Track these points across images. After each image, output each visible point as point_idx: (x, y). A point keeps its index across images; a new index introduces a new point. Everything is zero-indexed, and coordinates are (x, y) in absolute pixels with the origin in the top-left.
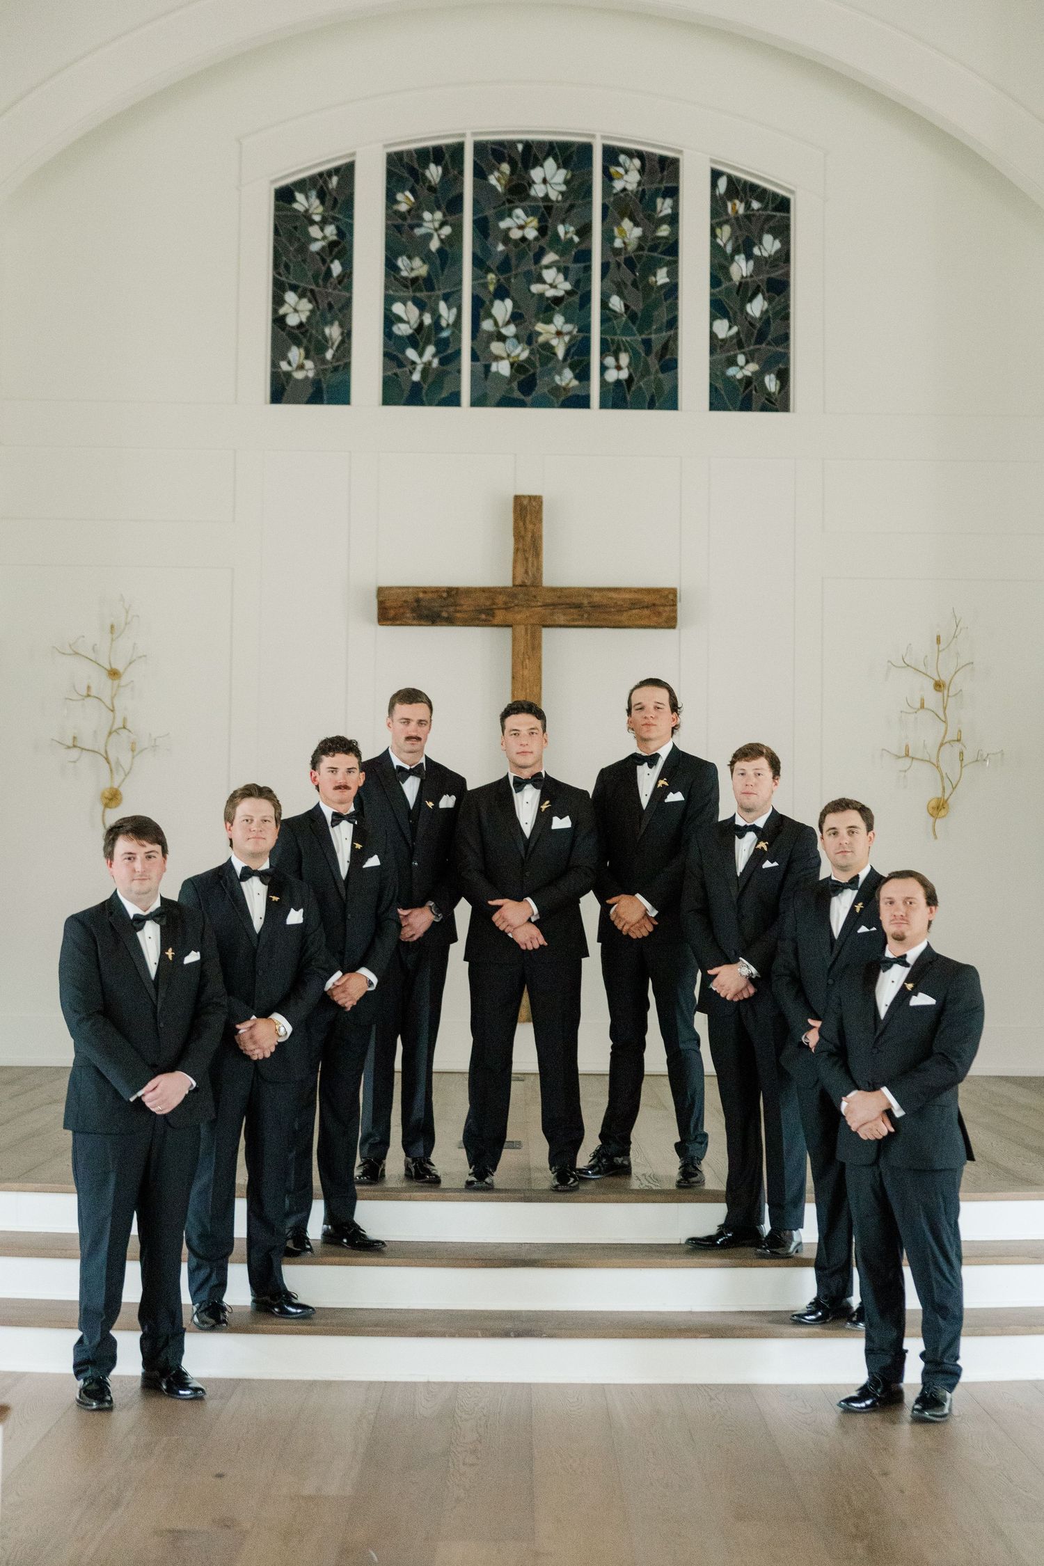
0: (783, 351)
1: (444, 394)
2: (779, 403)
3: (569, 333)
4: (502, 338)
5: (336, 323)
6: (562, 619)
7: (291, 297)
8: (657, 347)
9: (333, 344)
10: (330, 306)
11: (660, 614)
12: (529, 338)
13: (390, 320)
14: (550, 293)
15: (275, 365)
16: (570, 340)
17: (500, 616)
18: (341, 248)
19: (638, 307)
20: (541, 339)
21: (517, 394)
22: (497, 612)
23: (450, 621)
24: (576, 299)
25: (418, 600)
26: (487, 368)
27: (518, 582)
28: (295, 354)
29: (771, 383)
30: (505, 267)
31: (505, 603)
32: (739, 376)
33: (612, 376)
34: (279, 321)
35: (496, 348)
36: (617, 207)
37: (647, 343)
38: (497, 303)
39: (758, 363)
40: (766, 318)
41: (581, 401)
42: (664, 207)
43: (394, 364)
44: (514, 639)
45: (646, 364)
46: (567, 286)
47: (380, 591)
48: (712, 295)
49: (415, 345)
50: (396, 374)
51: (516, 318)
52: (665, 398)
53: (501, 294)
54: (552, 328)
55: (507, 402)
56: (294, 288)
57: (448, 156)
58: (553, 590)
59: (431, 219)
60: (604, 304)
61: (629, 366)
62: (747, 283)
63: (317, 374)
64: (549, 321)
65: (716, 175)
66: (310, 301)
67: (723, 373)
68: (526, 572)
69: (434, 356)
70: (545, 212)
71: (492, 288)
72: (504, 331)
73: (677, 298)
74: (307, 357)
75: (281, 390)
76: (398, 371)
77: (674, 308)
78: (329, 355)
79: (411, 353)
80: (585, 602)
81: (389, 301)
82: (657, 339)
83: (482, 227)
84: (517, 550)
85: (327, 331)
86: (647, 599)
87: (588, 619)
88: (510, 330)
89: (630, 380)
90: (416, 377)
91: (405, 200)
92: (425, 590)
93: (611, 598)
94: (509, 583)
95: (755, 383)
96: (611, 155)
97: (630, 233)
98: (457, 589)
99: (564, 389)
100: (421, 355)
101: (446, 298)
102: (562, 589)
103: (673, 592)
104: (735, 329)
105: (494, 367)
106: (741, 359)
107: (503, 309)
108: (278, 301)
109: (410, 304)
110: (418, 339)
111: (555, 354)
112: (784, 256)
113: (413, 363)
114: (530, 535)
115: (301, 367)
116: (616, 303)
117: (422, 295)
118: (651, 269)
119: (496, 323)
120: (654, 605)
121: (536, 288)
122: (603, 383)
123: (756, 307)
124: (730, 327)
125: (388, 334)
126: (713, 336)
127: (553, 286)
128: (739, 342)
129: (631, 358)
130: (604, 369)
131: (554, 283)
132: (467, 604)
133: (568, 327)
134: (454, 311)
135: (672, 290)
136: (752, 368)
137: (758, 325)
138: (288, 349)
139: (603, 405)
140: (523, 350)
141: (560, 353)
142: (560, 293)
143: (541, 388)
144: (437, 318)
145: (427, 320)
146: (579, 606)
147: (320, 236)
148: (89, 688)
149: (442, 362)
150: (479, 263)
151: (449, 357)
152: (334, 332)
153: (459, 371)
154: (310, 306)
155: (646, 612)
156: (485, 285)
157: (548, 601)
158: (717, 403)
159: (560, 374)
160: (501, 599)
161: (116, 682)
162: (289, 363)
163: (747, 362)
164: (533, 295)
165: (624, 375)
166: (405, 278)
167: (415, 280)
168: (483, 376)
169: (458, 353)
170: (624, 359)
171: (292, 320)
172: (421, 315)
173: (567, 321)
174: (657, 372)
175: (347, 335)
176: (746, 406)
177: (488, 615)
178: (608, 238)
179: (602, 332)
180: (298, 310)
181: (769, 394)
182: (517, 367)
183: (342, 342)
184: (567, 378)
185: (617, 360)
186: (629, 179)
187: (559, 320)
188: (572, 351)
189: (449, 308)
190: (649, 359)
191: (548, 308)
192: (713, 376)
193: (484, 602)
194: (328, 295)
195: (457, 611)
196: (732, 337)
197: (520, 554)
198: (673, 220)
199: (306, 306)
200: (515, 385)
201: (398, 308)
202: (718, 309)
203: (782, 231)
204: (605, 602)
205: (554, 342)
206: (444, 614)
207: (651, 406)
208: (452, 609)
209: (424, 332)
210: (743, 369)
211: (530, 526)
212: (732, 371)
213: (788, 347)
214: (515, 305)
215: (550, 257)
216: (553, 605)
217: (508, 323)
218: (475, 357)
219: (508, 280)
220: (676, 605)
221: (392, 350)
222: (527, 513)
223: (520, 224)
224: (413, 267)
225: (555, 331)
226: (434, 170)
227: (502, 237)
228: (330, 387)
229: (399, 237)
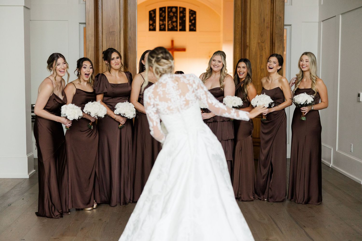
0: (195, 26)
1: (165, 30)
2: (195, 30)
8: (184, 25)
9: (154, 26)
10: (154, 22)
11: (184, 50)
12: (172, 25)
13: (160, 23)
15: (149, 28)
18: (155, 16)
19: (182, 22)
29: (194, 29)
34: (150, 24)
35: (169, 26)
36: (180, 12)
38: (169, 22)
41: (177, 31)
42: (185, 12)
46: (176, 20)
48: (189, 20)
52: (184, 30)
55: (170, 31)
56: (151, 20)
57: (165, 8)
58: (175, 48)
59: (163, 14)
62: (192, 19)
65: (190, 9)
69: (164, 26)
70: (174, 13)
71: (169, 20)
73: (186, 21)
75: (150, 30)
76: (161, 28)
79: (162, 26)
84: (172, 45)
89: (181, 29)
91: (161, 12)
94: (171, 47)
96: (180, 8)
97: (182, 15)
99: (176, 29)
101: (165, 21)
103: (185, 48)
104: (191, 24)
108: (149, 21)
111: (175, 26)
112: (195, 17)
116: (180, 21)
118: (183, 18)
122: (179, 29)
123: (193, 22)
126: (189, 24)
131: (174, 19)
139: (179, 31)
143: (173, 29)
147: (153, 15)
150: (168, 18)
152: (154, 24)
153: (166, 28)
158: (190, 30)
167: (162, 20)
168: (168, 28)
170: (181, 27)
174: (184, 28)
175: (156, 25)
178: (179, 15)
179: (179, 24)
180: (151, 22)
182: (171, 27)
186: (181, 10)
191: (174, 22)
192: (189, 28)
200: (171, 29)
202: (190, 22)
203: (195, 15)
209: (163, 24)
210: (192, 27)
215: (174, 17)
217: (171, 23)
218: (167, 26)
219: (171, 19)
221: (160, 26)
222: (172, 41)
223: (171, 14)
224: (162, 18)
225: (175, 24)
226: (163, 9)
227: (170, 15)
228: (154, 29)
229: (161, 15)
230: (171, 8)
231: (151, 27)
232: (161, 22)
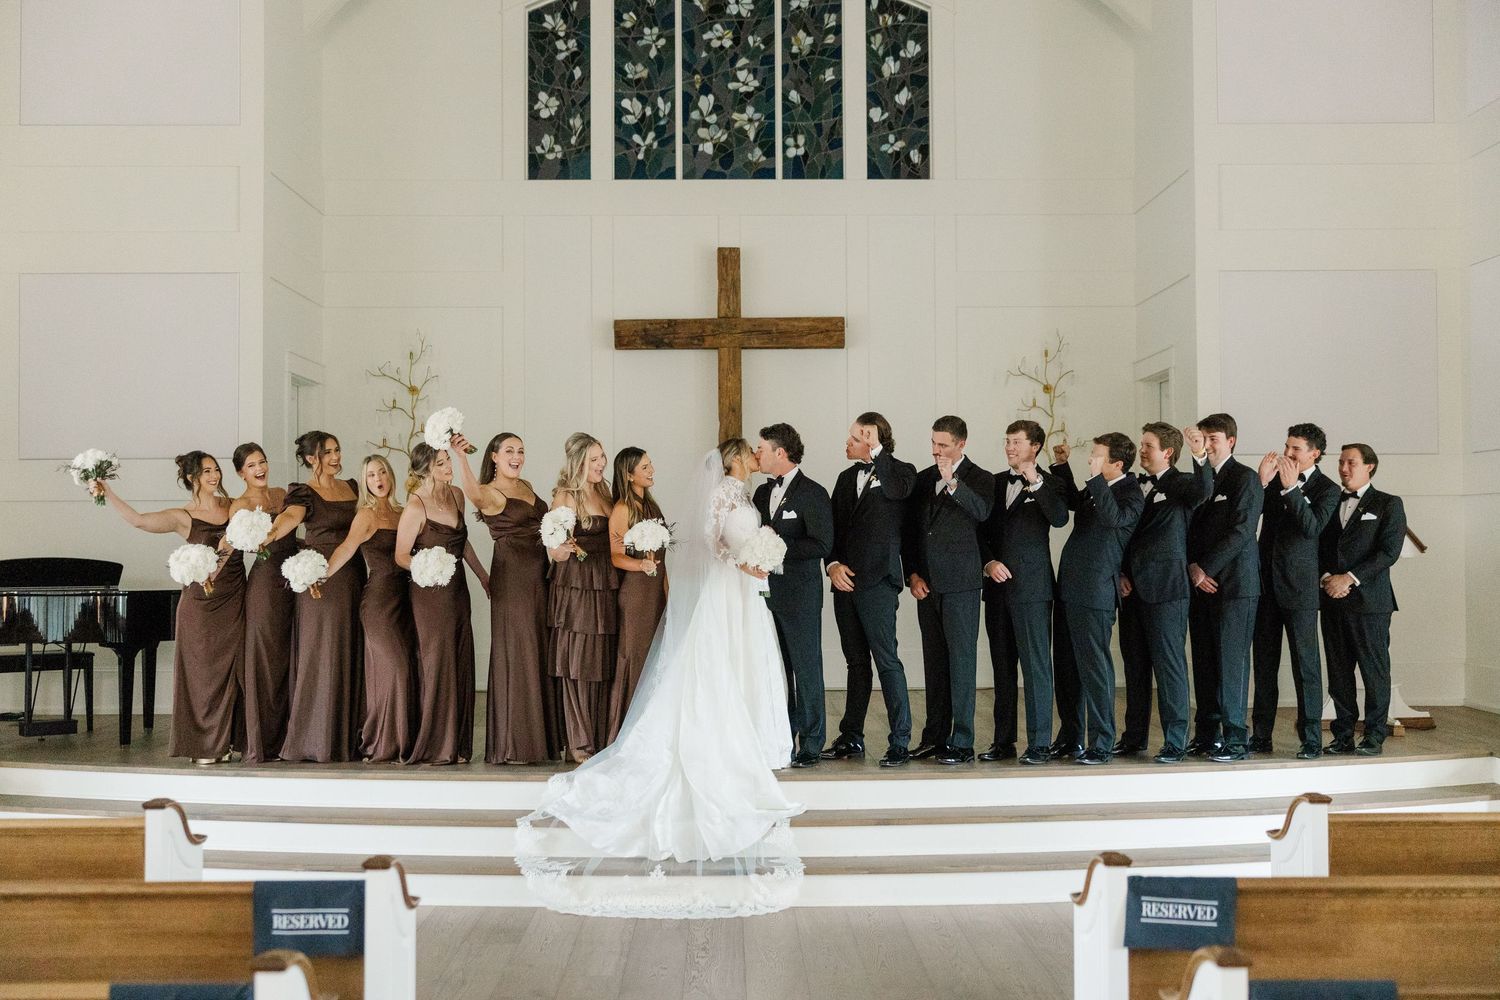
0: (924, 131)
1: (663, 170)
2: (920, 172)
3: (758, 120)
4: (706, 125)
5: (579, 115)
6: (756, 342)
7: (543, 96)
8: (826, 130)
9: (576, 132)
10: (573, 101)
11: (831, 338)
12: (728, 125)
13: (620, 112)
14: (743, 89)
15: (531, 149)
16: (759, 126)
17: (709, 341)
18: (581, 56)
19: (811, 100)
20: (737, 125)
21: (718, 168)
22: (706, 338)
23: (671, 346)
24: (763, 93)
25: (645, 330)
26: (696, 148)
27: (722, 314)
28: (547, 140)
29: (915, 156)
30: (707, 69)
31: (712, 331)
32: (890, 151)
33: (792, 153)
34: (534, 116)
35: (702, 132)
36: (794, 21)
37: (819, 127)
38: (702, 98)
39: (904, 141)
40: (910, 107)
41: (769, 174)
42: (830, 20)
43: (622, 147)
44: (720, 360)
45: (818, 144)
46: (756, 83)
47: (617, 323)
48: (868, 88)
49: (639, 132)
50: (625, 154)
51: (717, 109)
52: (832, 169)
53: (706, 90)
54: (745, 117)
55: (709, 175)
56: (544, 89)
58: (749, 320)
59: (650, 33)
60: (785, 97)
61: (805, 144)
62: (895, 79)
63: (564, 155)
64: (743, 111)
66: (557, 99)
67: (878, 150)
68: (728, 307)
69: (654, 140)
70: (738, 26)
71: (698, 86)
72: (707, 119)
73: (841, 91)
74: (556, 143)
75: (537, 168)
76: (627, 152)
77: (839, 99)
78: (573, 140)
79: (636, 138)
80: (774, 329)
81: (618, 98)
82: (827, 124)
83: (689, 38)
84: (721, 290)
85: (571, 122)
86: (823, 326)
87: (777, 342)
88: (713, 119)
89: (806, 155)
90: (641, 156)
91: (630, 19)
92: (651, 322)
93: (794, 326)
94: (714, 315)
95: (902, 157)
97: (803, 41)
98: (675, 320)
99: (755, 164)
100: (644, 139)
101: (663, 94)
102: (756, 319)
103: (842, 320)
104: (886, 115)
105: (700, 149)
106: (892, 138)
107: (706, 102)
108: (533, 98)
109: (635, 99)
110: (641, 127)
111: (748, 137)
112: (923, 58)
113: (638, 145)
114: (730, 278)
115: (551, 150)
116: (794, 96)
117: (645, 92)
118: (821, 69)
119: (701, 113)
120: (828, 331)
121: (732, 86)
122: (785, 158)
123: (903, 97)
124: (882, 114)
125: (618, 122)
126: (869, 120)
127: (745, 84)
128: (888, 125)
129: (806, 138)
130: (785, 147)
131: (746, 81)
132: (682, 332)
133: (757, 116)
134: (669, 104)
135: (837, 86)
136: (900, 144)
137: (904, 112)
138: (542, 137)
139: (785, 176)
140: (723, 134)
141: (752, 136)
142: (752, 89)
143: (737, 164)
144: (656, 109)
145: (649, 111)
146: (769, 332)
147: (565, 48)
148: (394, 401)
149: (659, 144)
150: (689, 66)
151: (666, 140)
152: (576, 122)
153: (674, 151)
154: (557, 103)
155: (821, 336)
156: (692, 84)
157: (746, 329)
158: (874, 172)
159: (752, 152)
160: (710, 328)
161: (415, 397)
162: (543, 148)
163: (896, 141)
164: (730, 90)
165: (801, 151)
166: (631, 80)
167: (639, 80)
168: (692, 154)
169: (673, 137)
170: (801, 140)
171: (544, 114)
172: (643, 108)
173: (756, 112)
174: (826, 150)
175: (587, 125)
176: (896, 175)
177: (699, 340)
178: (787, 44)
179: (783, 119)
180: (548, 105)
181: (914, 165)
182: (718, 147)
183: (583, 130)
184: (757, 155)
185: (796, 140)
187: (750, 110)
188: (761, 134)
189: (665, 103)
190: (820, 139)
191: (742, 101)
192: (870, 152)
193: (697, 331)
194: (570, 94)
195: (675, 338)
196: (884, 121)
197: (723, 293)
198: (837, 30)
199: (554, 103)
200: (717, 161)
201: (626, 103)
202: (874, 99)
203: (922, 38)
204: (790, 329)
205: (747, 127)
206: (666, 341)
207: (823, 176)
208: (672, 336)
209: (646, 121)
210: (894, 146)
211: (731, 272)
212: (884, 148)
213: (927, 128)
214: (716, 99)
215: (743, 61)
216: (749, 331)
217: (711, 113)
218: (685, 140)
219: (710, 79)
220: (843, 330)
221: (622, 136)
222: (728, 261)
223: (719, 36)
224: (637, 71)
225: (747, 119)
227: (705, 46)
228: (575, 165)
229: (626, 47)
231: (548, 146)
232: (631, 106)
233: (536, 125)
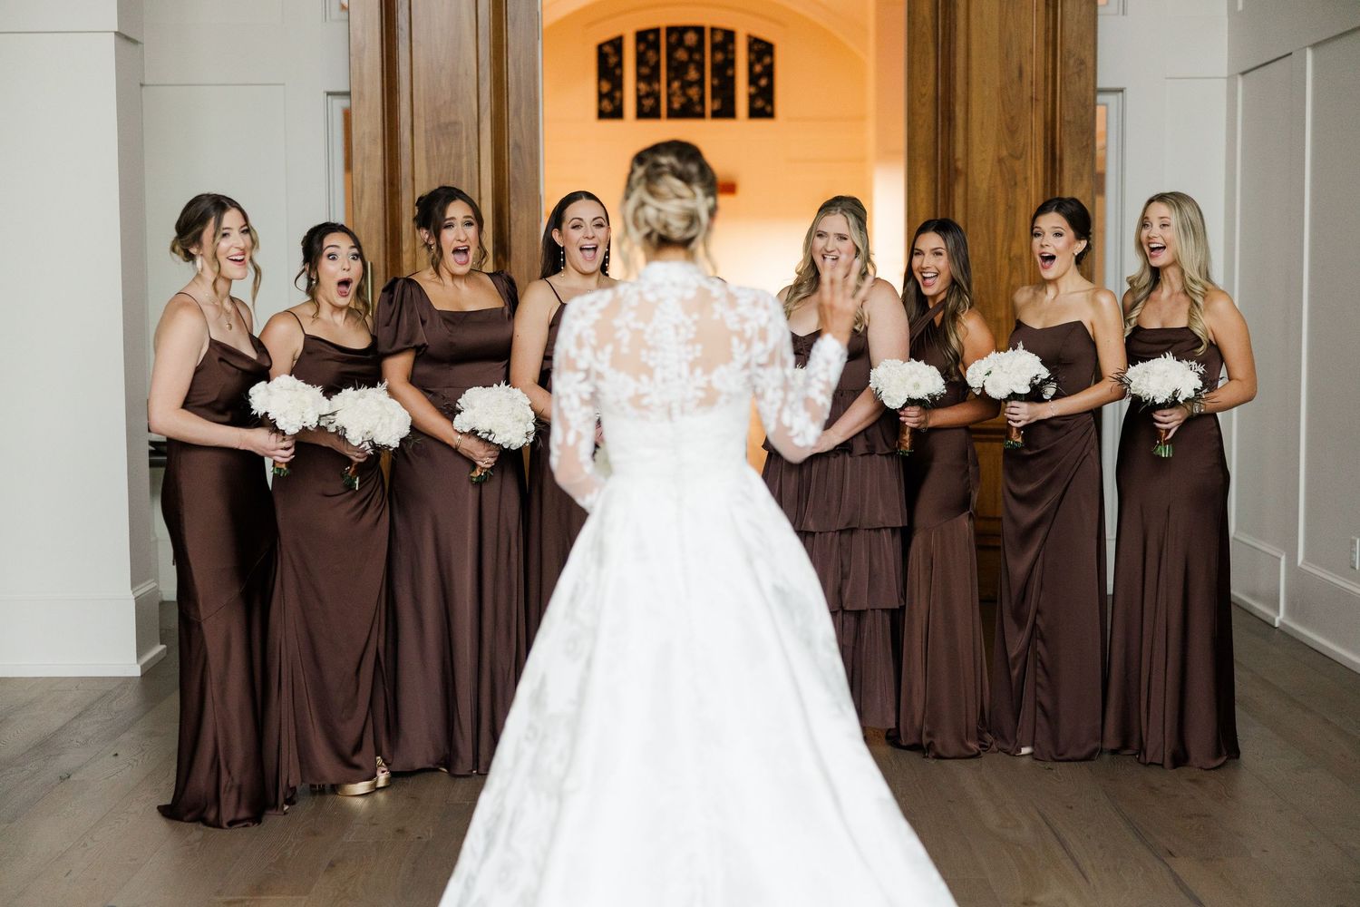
1: (656, 115)
2: (770, 115)
3: (699, 93)
4: (676, 95)
5: (618, 91)
7: (604, 82)
8: (728, 97)
9: (617, 99)
10: (616, 85)
11: (733, 189)
12: (684, 94)
13: (638, 90)
14: (691, 79)
15: (599, 107)
16: (699, 95)
18: (620, 64)
19: (722, 83)
20: (689, 95)
21: (682, 114)
24: (701, 80)
26: (671, 105)
28: (606, 102)
29: (768, 109)
30: (677, 70)
32: (758, 107)
33: (714, 108)
34: (600, 92)
35: (674, 99)
36: (715, 47)
37: (726, 96)
38: (674, 83)
39: (764, 101)
40: (766, 86)
41: (703, 117)
42: (730, 47)
43: (639, 105)
45: (726, 104)
46: (698, 76)
48: (748, 78)
49: (646, 98)
50: (640, 108)
51: (681, 88)
52: (731, 115)
53: (676, 78)
55: (679, 117)
56: (605, 79)
57: (656, 31)
59: (651, 55)
61: (719, 105)
62: (760, 73)
63: (613, 109)
64: (691, 89)
65: (749, 36)
66: (610, 84)
67: (752, 106)
69: (653, 101)
70: (690, 50)
71: (672, 77)
72: (677, 93)
73: (736, 79)
74: (609, 103)
75: (602, 115)
77: (735, 83)
78: (616, 102)
79: (645, 101)
81: (637, 83)
82: (728, 94)
83: (668, 56)
85: (615, 94)
88: (679, 92)
89: (719, 109)
90: (647, 109)
91: (642, 47)
95: (763, 109)
96: (713, 30)
97: (719, 57)
99: (697, 112)
100: (648, 101)
101: (657, 81)
104: (757, 90)
105: (673, 106)
106: (758, 100)
107: (676, 85)
108: (599, 83)
109: (644, 84)
110: (647, 96)
111: (693, 100)
112: (772, 64)
113: (646, 104)
116: (716, 82)
117: (648, 80)
118: (727, 69)
121: (687, 77)
122: (711, 109)
123: (763, 82)
124: (755, 89)
125: (637, 94)
126: (748, 92)
128: (757, 95)
129: (720, 101)
130: (710, 106)
131: (693, 75)
133: (698, 91)
135: (734, 77)
136: (762, 103)
137: (764, 88)
138: (603, 100)
139: (711, 118)
140: (683, 99)
141: (696, 100)
142: (696, 79)
143: (689, 112)
144: (654, 89)
145: (650, 89)
147: (613, 60)
149: (655, 102)
150: (669, 68)
152: (618, 94)
153: (662, 107)
154: (610, 86)
156: (670, 77)
158: (750, 115)
159: (696, 107)
162: (604, 106)
163: (760, 101)
164: (686, 79)
165: (718, 107)
166: (643, 75)
168: (670, 109)
169: (661, 100)
171: (605, 91)
172: (648, 88)
173: (698, 89)
174: (728, 106)
175: (623, 95)
180: (606, 87)
181: (767, 112)
182: (682, 105)
183: (621, 98)
184: (698, 109)
185: (715, 101)
186: (719, 37)
187: (695, 88)
188: (700, 99)
189: (658, 85)
190: (727, 101)
191: (691, 84)
192: (749, 106)
194: (615, 81)
196: (755, 93)
199: (608, 85)
200: (682, 111)
201: (640, 86)
202: (750, 83)
203: (771, 55)
205: (693, 96)
207: (727, 118)
209: (649, 94)
210: (759, 104)
212: (756, 105)
213: (773, 96)
214: (681, 83)
215: (691, 66)
217: (679, 90)
218: (667, 101)
219: (678, 74)
221: (639, 99)
223: (681, 55)
224: (645, 71)
225: (693, 92)
226: (651, 37)
227: (676, 59)
228: (617, 113)
229: (641, 60)
230: (682, 30)
231: (607, 105)
232: (643, 87)
233: (601, 96)
